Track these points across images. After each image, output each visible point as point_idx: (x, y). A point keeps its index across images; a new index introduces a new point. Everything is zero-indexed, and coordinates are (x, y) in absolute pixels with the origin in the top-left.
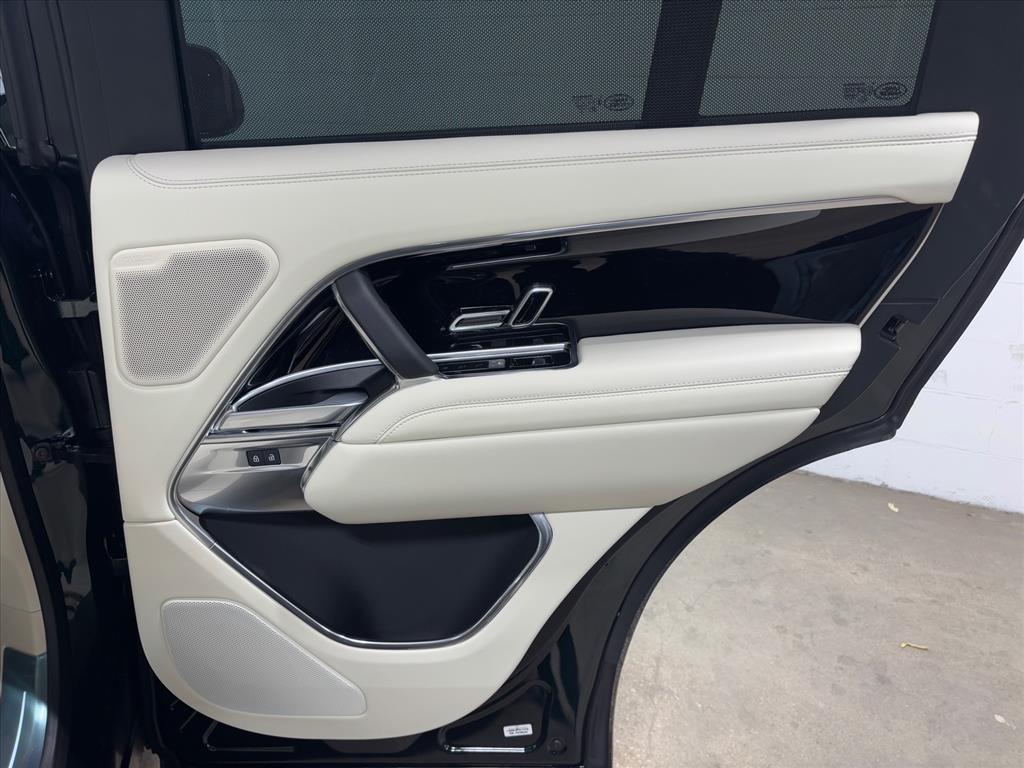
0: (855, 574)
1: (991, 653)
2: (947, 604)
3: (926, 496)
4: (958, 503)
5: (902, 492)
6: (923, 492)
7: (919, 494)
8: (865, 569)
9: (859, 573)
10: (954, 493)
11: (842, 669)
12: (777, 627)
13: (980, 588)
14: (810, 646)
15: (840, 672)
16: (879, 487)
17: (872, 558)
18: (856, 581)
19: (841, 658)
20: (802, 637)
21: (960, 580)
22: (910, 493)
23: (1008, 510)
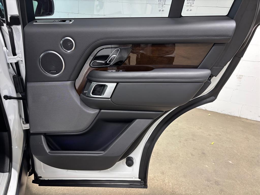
0: (198, 129)
1: (229, 148)
2: (219, 136)
3: (216, 112)
4: (223, 114)
5: (210, 111)
6: (215, 111)
7: (214, 112)
8: (200, 128)
9: (199, 129)
10: (222, 111)
11: (194, 151)
12: (179, 141)
13: (227, 133)
14: (187, 146)
15: (193, 151)
16: (205, 110)
17: (202, 126)
18: (198, 131)
19: (194, 148)
20: (185, 144)
21: (222, 131)
22: (212, 111)
23: (234, 115)
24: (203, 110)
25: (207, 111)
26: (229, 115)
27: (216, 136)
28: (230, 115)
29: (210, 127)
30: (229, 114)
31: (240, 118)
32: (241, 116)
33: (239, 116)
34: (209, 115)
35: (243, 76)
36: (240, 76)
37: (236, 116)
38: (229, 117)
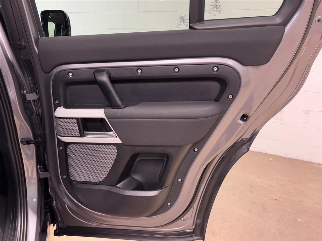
1: (297, 201)
2: (284, 187)
3: (279, 156)
4: (288, 158)
7: (277, 156)
8: (260, 177)
9: (258, 178)
10: (287, 155)
12: (233, 193)
13: (294, 182)
14: (243, 199)
15: (251, 206)
16: (265, 153)
17: (262, 174)
18: (257, 180)
19: (252, 202)
20: (240, 196)
21: (288, 180)
22: (274, 155)
23: (304, 160)
24: (263, 153)
25: (268, 154)
26: (296, 160)
27: (280, 186)
28: (299, 159)
29: (272, 176)
30: (297, 158)
31: (311, 163)
32: (312, 161)
33: (309, 161)
34: (270, 160)
35: (310, 111)
36: (307, 110)
37: (306, 161)
38: (297, 162)
